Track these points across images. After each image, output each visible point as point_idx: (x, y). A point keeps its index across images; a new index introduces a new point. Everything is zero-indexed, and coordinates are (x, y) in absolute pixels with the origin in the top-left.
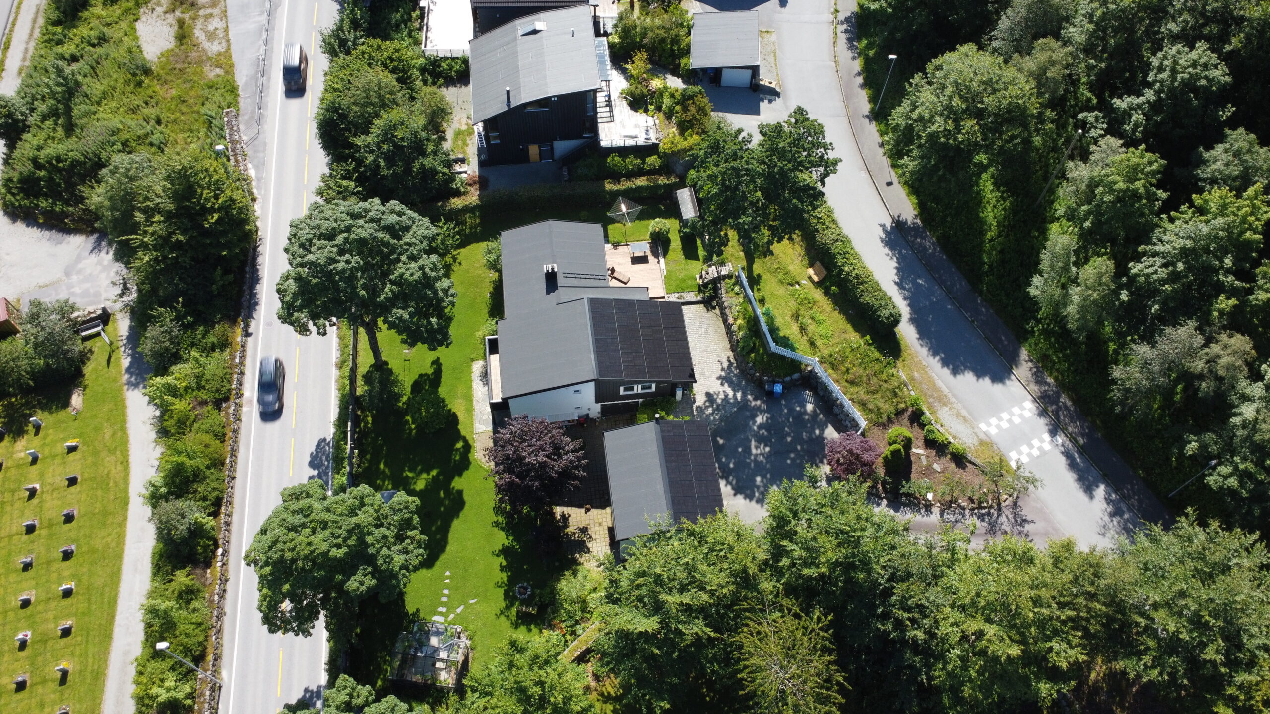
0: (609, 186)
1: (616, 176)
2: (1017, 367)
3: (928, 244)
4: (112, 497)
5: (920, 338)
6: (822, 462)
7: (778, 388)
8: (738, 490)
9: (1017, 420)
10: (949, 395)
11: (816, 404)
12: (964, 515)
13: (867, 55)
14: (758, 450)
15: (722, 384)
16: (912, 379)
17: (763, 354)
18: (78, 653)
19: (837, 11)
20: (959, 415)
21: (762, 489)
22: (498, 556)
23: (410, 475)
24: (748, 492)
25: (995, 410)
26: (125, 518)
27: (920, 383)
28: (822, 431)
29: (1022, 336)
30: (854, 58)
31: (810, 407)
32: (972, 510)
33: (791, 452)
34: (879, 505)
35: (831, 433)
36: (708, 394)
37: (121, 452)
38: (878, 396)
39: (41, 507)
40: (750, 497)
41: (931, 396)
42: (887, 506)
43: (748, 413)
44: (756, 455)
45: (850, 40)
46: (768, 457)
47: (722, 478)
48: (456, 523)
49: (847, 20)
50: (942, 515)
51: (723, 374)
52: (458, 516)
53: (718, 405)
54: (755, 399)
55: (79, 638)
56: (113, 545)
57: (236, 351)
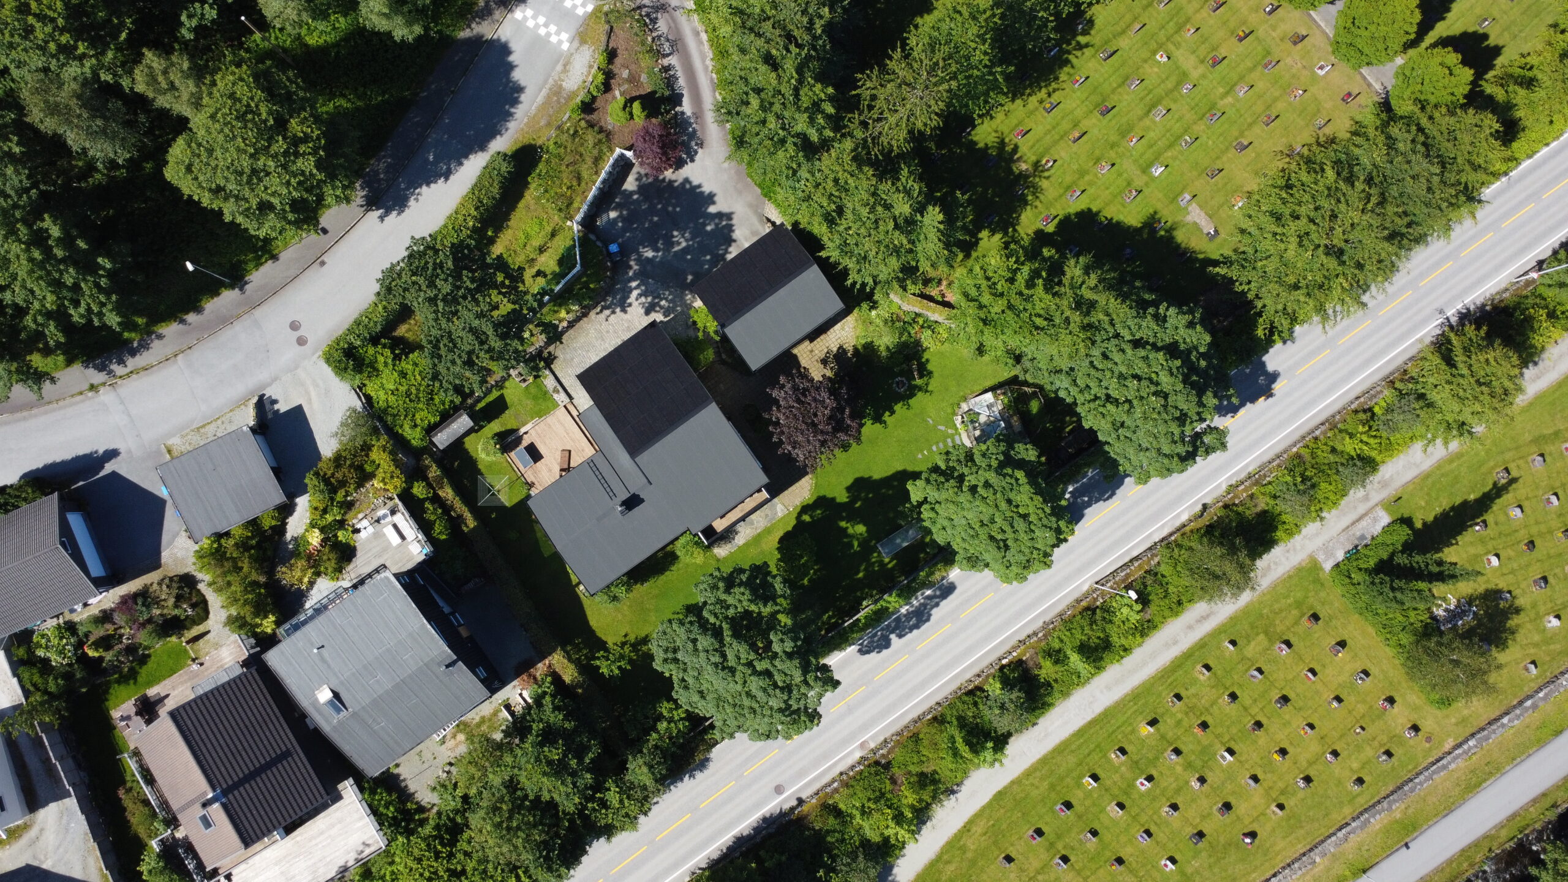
0: (471, 523)
1: (455, 523)
2: (482, 36)
3: (382, 166)
4: (1002, 811)
5: (500, 133)
6: (664, 179)
7: (614, 248)
8: (730, 241)
9: (541, 20)
10: (548, 86)
11: (607, 211)
12: (659, 37)
13: (147, 325)
14: (681, 242)
15: (630, 305)
16: (549, 124)
17: (587, 276)
18: (1130, 728)
19: (92, 387)
20: (565, 70)
21: (717, 221)
22: (885, 422)
23: (856, 544)
24: (726, 231)
25: (539, 43)
26: (1013, 783)
27: (550, 116)
28: (632, 193)
29: (447, 42)
30: (160, 337)
31: (613, 215)
32: (650, 30)
33: (668, 213)
34: (683, 113)
35: (630, 184)
36: (647, 313)
37: (959, 841)
38: (582, 150)
39: (1042, 868)
40: (730, 228)
41: (558, 102)
42: (681, 105)
43: (649, 268)
44: (687, 240)
45: (133, 353)
46: (682, 231)
47: (725, 259)
48: (877, 476)
49: (101, 368)
50: (668, 55)
51: (618, 310)
52: (870, 477)
53: (654, 298)
54: (630, 267)
55: (1120, 737)
56: (1038, 774)
57: (827, 794)
